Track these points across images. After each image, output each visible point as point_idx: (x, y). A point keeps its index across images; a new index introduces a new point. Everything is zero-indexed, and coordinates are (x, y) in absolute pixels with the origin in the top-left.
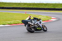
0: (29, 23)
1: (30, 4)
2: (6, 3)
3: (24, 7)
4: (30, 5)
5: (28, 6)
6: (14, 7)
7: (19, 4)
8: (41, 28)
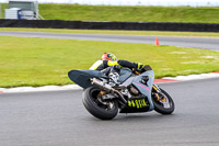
0: (95, 80)
1: (173, 11)
2: (87, 8)
3: (151, 21)
4: (172, 15)
5: (165, 16)
6: (118, 20)
7: (135, 10)
8: (148, 103)
